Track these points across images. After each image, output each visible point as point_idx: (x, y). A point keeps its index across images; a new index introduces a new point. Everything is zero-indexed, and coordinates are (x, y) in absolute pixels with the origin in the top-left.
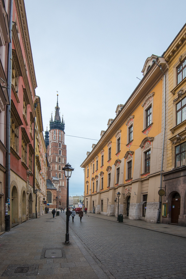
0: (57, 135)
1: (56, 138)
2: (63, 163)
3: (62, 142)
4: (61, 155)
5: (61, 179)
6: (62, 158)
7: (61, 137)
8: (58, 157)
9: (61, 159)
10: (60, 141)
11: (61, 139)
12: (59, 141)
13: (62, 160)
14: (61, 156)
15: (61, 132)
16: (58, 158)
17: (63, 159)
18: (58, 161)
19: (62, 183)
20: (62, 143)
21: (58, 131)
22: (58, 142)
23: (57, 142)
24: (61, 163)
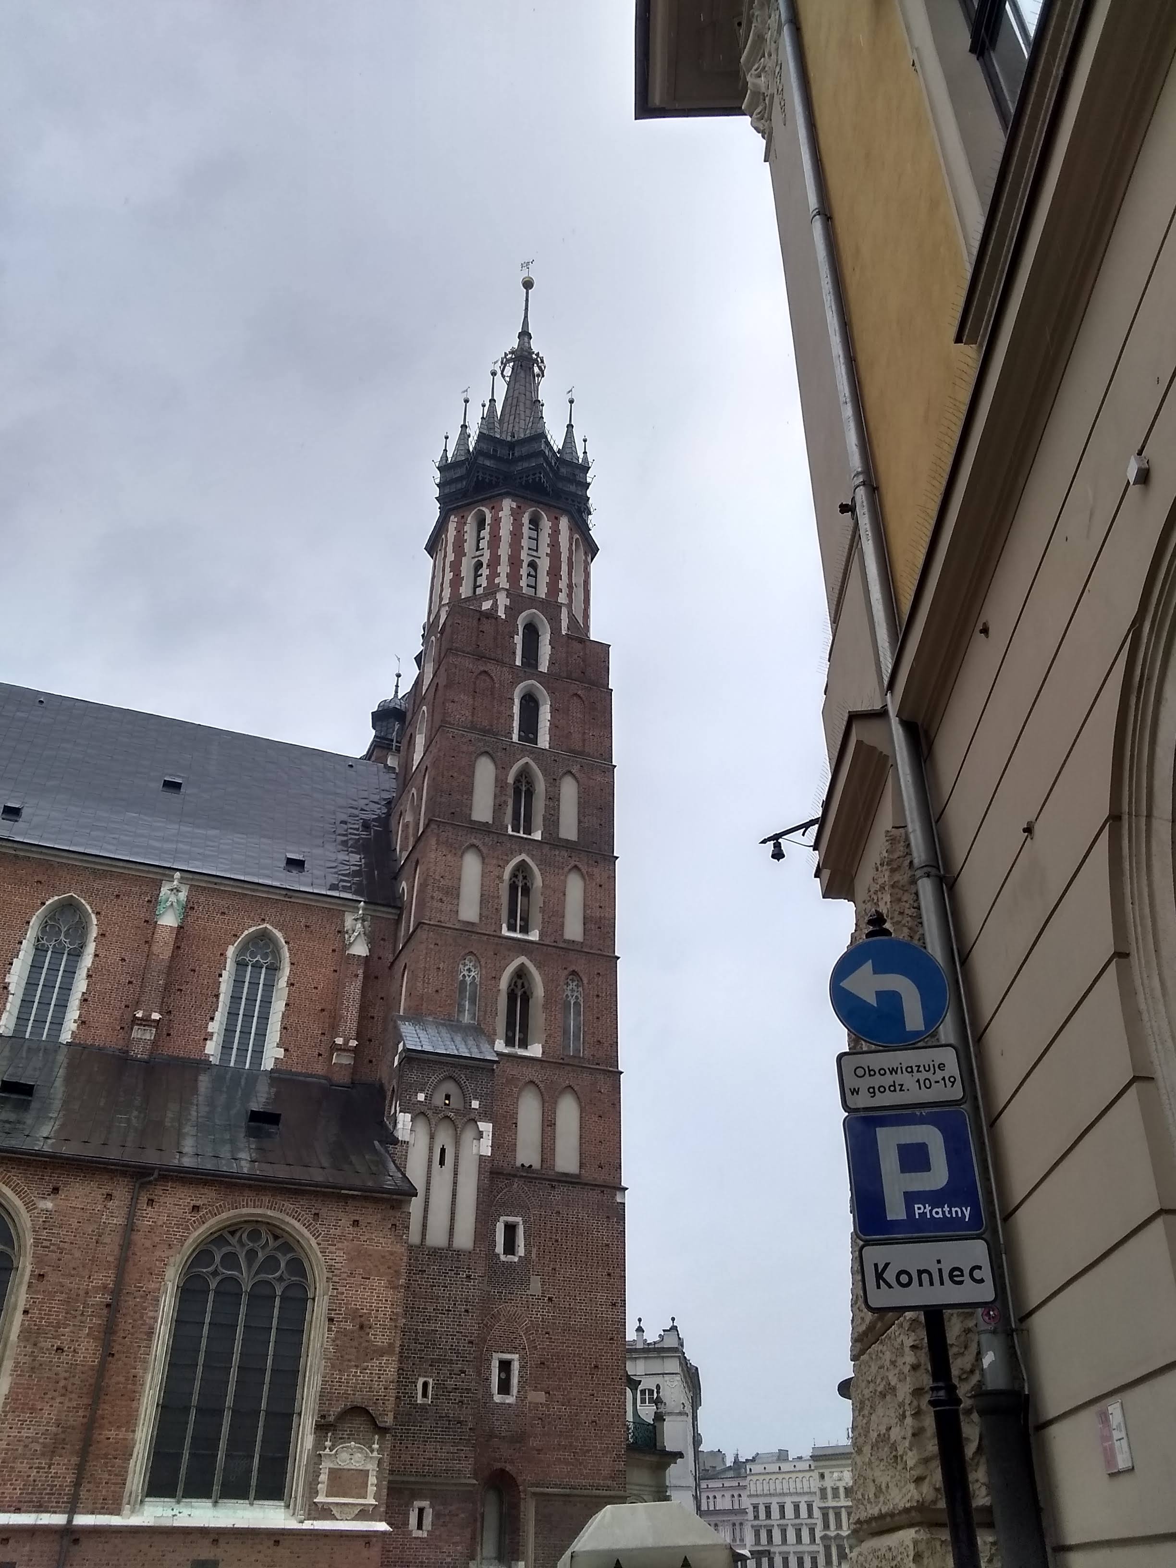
0: (504, 551)
1: (494, 574)
2: (569, 830)
3: (551, 607)
4: (544, 741)
5: (535, 1050)
6: (554, 782)
7: (544, 564)
8: (502, 768)
9: (541, 785)
10: (533, 601)
11: (543, 579)
12: (518, 602)
13: (553, 798)
14: (539, 755)
15: (546, 524)
16: (500, 784)
17: (569, 790)
18: (498, 808)
19: (549, 1124)
20: (555, 621)
21: (516, 515)
22: (513, 611)
23: (501, 614)
24: (537, 836)
